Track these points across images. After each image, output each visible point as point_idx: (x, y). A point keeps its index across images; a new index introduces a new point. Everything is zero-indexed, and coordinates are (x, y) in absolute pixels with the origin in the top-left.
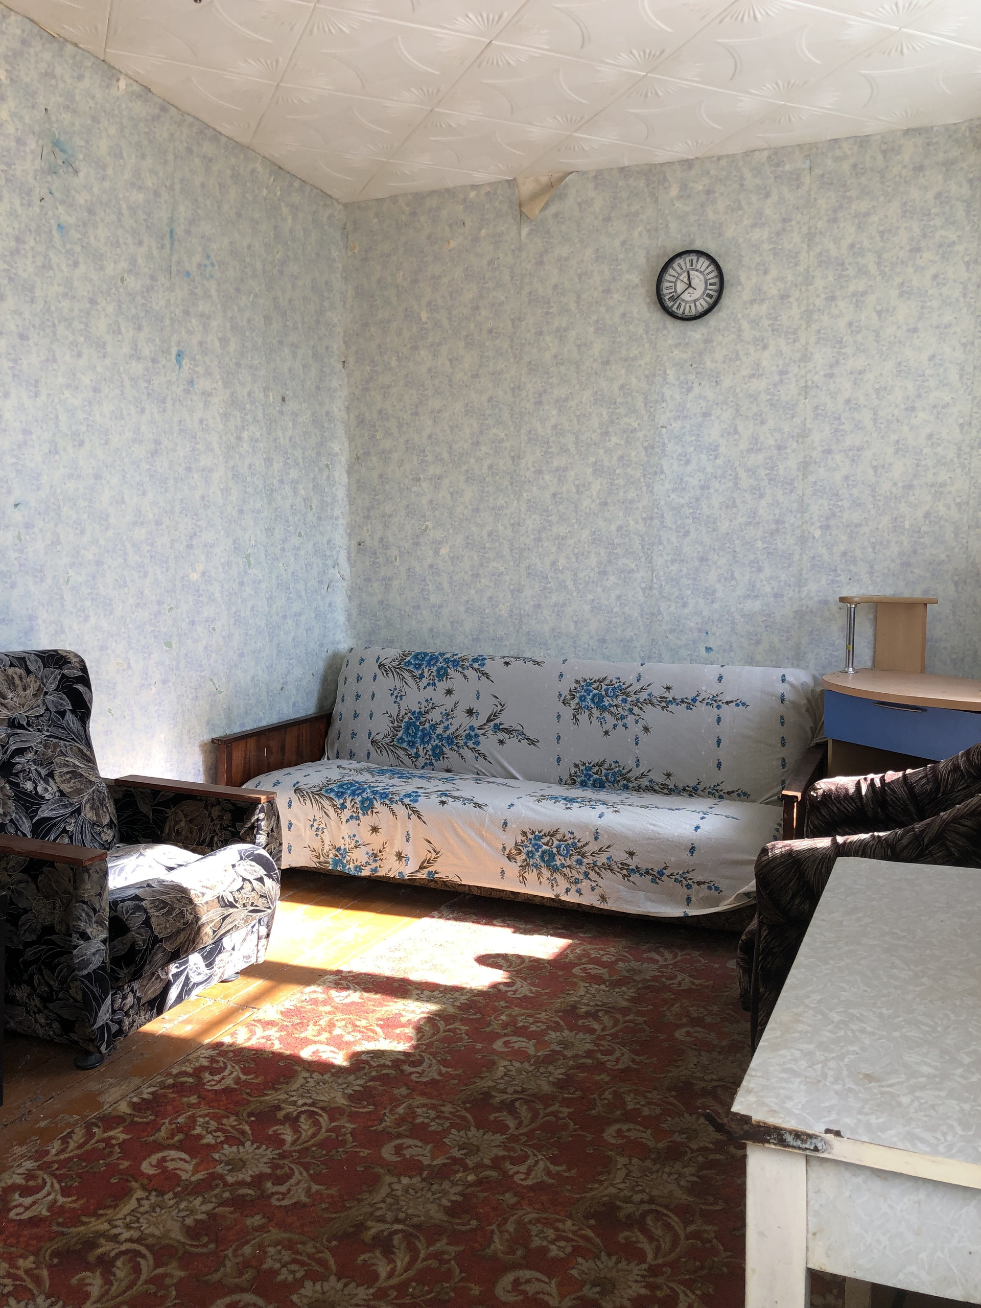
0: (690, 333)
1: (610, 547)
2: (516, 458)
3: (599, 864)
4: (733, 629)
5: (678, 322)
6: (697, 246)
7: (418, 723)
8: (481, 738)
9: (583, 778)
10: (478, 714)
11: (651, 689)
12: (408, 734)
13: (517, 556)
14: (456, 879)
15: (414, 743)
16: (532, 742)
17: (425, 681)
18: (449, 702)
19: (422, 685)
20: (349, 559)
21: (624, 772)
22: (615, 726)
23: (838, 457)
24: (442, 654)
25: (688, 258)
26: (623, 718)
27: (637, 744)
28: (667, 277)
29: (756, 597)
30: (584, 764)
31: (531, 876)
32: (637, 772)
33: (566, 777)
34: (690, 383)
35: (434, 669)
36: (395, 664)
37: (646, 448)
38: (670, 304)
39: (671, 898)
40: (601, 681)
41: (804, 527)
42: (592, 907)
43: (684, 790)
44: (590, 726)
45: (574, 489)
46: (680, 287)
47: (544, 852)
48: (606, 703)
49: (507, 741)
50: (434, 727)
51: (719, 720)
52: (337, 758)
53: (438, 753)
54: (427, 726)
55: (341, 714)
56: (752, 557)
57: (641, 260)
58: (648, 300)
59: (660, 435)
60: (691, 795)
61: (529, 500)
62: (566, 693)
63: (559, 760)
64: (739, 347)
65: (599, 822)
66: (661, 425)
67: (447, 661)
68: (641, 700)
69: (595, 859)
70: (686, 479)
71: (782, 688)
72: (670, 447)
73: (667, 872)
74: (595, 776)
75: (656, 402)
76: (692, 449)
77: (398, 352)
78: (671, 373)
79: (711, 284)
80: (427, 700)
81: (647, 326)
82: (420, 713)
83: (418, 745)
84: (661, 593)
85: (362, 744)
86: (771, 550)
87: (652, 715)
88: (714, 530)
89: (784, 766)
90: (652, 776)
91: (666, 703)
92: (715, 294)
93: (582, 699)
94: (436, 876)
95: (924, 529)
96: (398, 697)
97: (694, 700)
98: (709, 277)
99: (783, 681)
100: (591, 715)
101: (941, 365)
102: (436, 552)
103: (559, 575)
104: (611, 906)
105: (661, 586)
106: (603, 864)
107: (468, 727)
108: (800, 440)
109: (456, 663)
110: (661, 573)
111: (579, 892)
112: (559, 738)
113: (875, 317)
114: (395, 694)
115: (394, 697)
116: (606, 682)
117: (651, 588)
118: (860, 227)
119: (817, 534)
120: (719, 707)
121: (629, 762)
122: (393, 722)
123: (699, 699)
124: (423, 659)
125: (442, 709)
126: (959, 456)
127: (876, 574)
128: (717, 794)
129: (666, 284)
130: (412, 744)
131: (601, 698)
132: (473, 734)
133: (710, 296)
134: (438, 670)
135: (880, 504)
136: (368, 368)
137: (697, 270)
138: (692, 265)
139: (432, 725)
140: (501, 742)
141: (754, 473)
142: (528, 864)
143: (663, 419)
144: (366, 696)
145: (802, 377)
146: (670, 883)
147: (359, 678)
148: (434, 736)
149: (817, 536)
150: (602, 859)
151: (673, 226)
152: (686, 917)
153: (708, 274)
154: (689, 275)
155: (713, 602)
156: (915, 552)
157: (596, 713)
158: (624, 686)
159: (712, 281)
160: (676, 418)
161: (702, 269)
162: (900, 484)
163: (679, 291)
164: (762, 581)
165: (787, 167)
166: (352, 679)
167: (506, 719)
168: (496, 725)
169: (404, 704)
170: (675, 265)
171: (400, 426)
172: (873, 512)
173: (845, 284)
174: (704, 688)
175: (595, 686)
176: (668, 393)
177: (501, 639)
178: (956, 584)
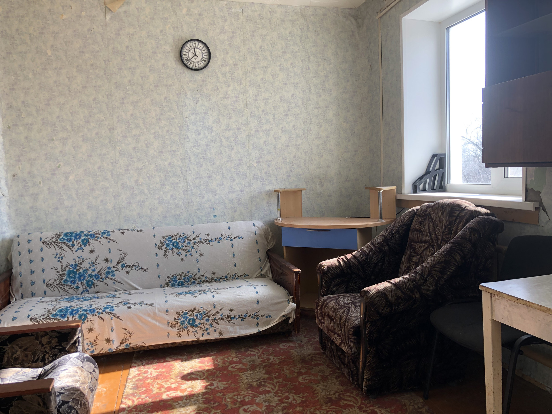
0: (196, 76)
1: (165, 172)
2: (112, 129)
3: (217, 319)
4: (225, 206)
5: (190, 71)
6: (197, 37)
7: (75, 270)
8: (115, 273)
9: (173, 283)
10: (111, 260)
11: (200, 236)
12: (70, 277)
13: (116, 179)
14: (143, 345)
15: (75, 281)
16: (144, 270)
17: (76, 248)
18: (93, 257)
19: (74, 250)
20: (7, 184)
21: (193, 276)
22: (186, 256)
23: (261, 134)
24: (83, 232)
25: (194, 43)
26: (189, 251)
27: (198, 262)
28: (184, 50)
29: (233, 192)
30: (173, 276)
31: (184, 333)
32: (199, 275)
33: (164, 284)
34: (197, 99)
35: (80, 240)
36: (54, 240)
37: (179, 127)
38: (186, 62)
39: (250, 325)
40: (175, 236)
41: (250, 162)
42: (216, 339)
43: (221, 278)
44: (173, 257)
45: (145, 145)
46: (191, 55)
47: (190, 320)
48: (180, 246)
49: (131, 272)
50: (86, 271)
51: (232, 246)
52: (22, 298)
53: (90, 284)
54: (81, 271)
55: (20, 273)
56: (230, 175)
57: (170, 40)
58: (175, 59)
59: (186, 121)
60: (224, 281)
61: (121, 150)
62: (158, 243)
63: (159, 276)
64: (218, 84)
65: (214, 300)
66: (186, 117)
67: (86, 235)
68: (197, 242)
69: (215, 317)
70: (199, 141)
71: (255, 229)
72: (191, 127)
73: (248, 315)
74: (179, 280)
75: (183, 106)
76: (201, 128)
77: (33, 70)
78: (189, 94)
79: (205, 55)
80: (79, 258)
81: (175, 71)
82: (76, 265)
83: (77, 282)
84: (192, 192)
85: (40, 287)
86: (238, 172)
87: (203, 248)
88: (214, 164)
89: (260, 261)
90: (206, 275)
91: (208, 242)
92: (207, 60)
93: (168, 245)
94: (130, 345)
95: (294, 162)
96: (60, 258)
97: (221, 239)
98: (203, 52)
99: (254, 226)
100: (173, 252)
101: (296, 99)
102: (67, 178)
103: (140, 187)
104: (225, 336)
105: (192, 190)
106: (219, 318)
107: (107, 268)
108: (246, 126)
109: (92, 236)
110: (191, 184)
111: (208, 334)
112: (158, 266)
113: (271, 77)
114: (58, 256)
115: (57, 258)
116: (178, 236)
117: (187, 191)
118: (263, 40)
119: (255, 165)
120: (231, 240)
121: (195, 271)
122: (59, 272)
123: (223, 238)
124: (71, 236)
125: (90, 261)
126: (304, 134)
127: (278, 180)
128: (236, 278)
129: (184, 53)
130: (73, 282)
131: (177, 244)
132: (110, 271)
133: (205, 61)
134: (83, 241)
135: (278, 152)
136: (13, 77)
137: (198, 49)
138: (196, 46)
139: (85, 270)
140: (127, 273)
141: (228, 139)
142: (182, 328)
143: (186, 114)
144: (38, 260)
145: (245, 99)
146: (250, 319)
147: (30, 251)
148: (87, 276)
149: (255, 166)
150: (218, 316)
151: (185, 27)
152: (260, 332)
153: (203, 51)
154: (195, 50)
155: (215, 195)
156: (291, 171)
157: (176, 251)
158: (187, 237)
159: (205, 54)
160: (192, 114)
161: (201, 48)
162: (284, 145)
163: (190, 56)
164: (235, 185)
165: (233, 10)
166: (24, 252)
167: (128, 261)
168: (123, 265)
169: (64, 262)
170: (188, 45)
171: (38, 111)
172: (275, 156)
173: (259, 62)
174: (224, 233)
175: (173, 238)
176: (187, 102)
177: (110, 221)
178: (306, 182)
